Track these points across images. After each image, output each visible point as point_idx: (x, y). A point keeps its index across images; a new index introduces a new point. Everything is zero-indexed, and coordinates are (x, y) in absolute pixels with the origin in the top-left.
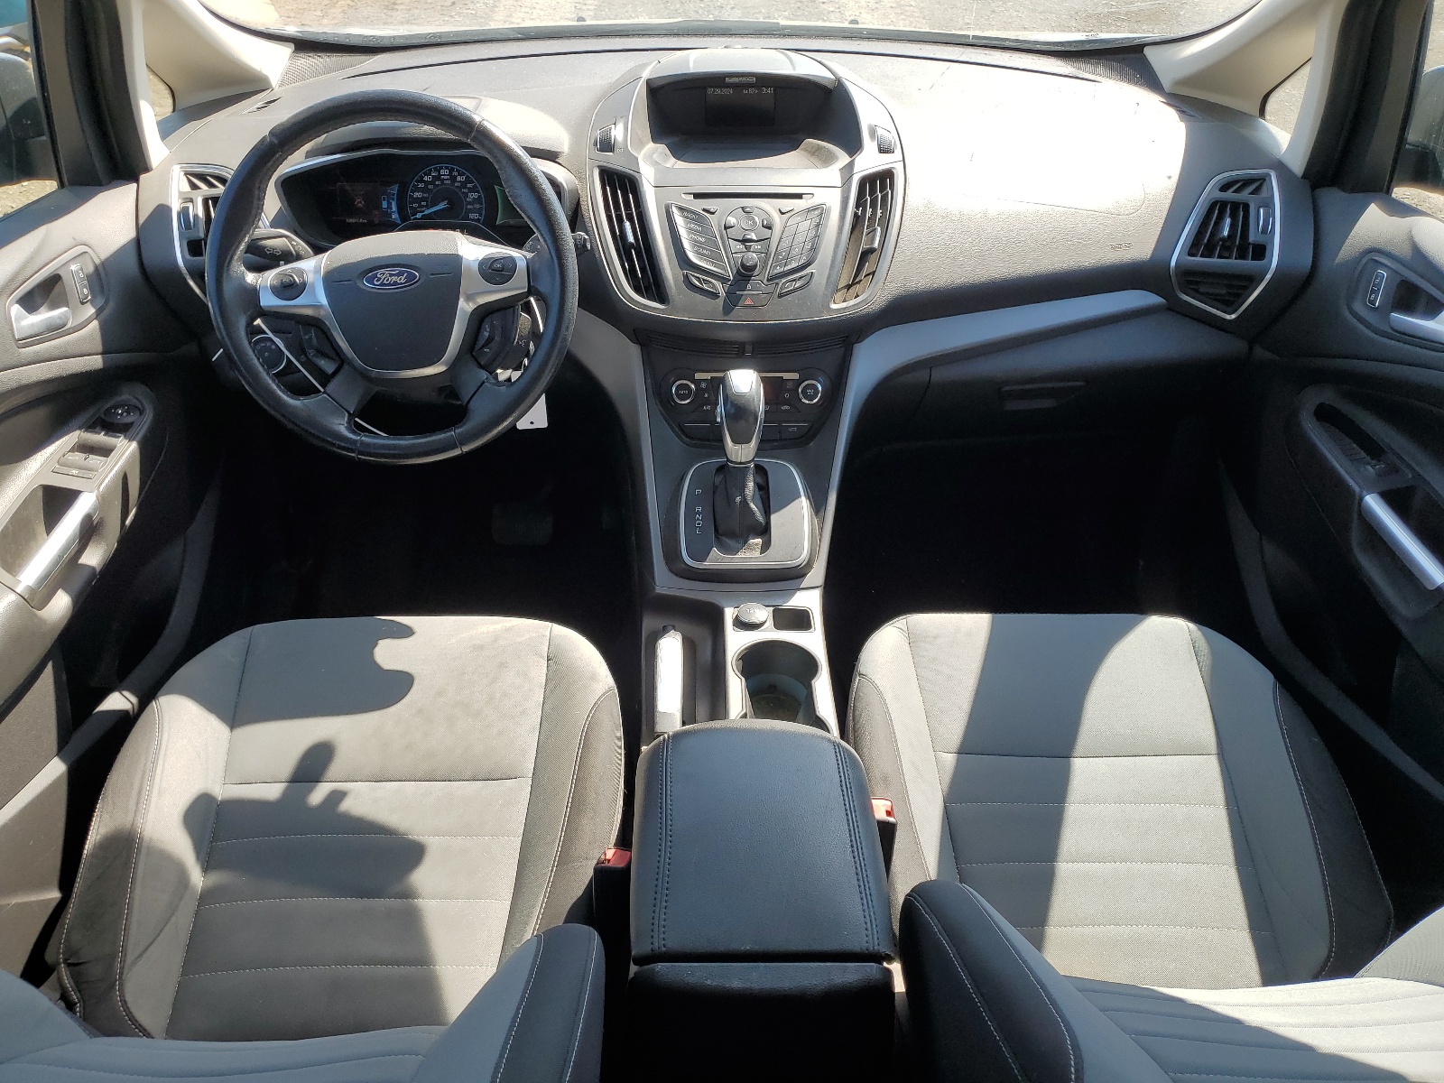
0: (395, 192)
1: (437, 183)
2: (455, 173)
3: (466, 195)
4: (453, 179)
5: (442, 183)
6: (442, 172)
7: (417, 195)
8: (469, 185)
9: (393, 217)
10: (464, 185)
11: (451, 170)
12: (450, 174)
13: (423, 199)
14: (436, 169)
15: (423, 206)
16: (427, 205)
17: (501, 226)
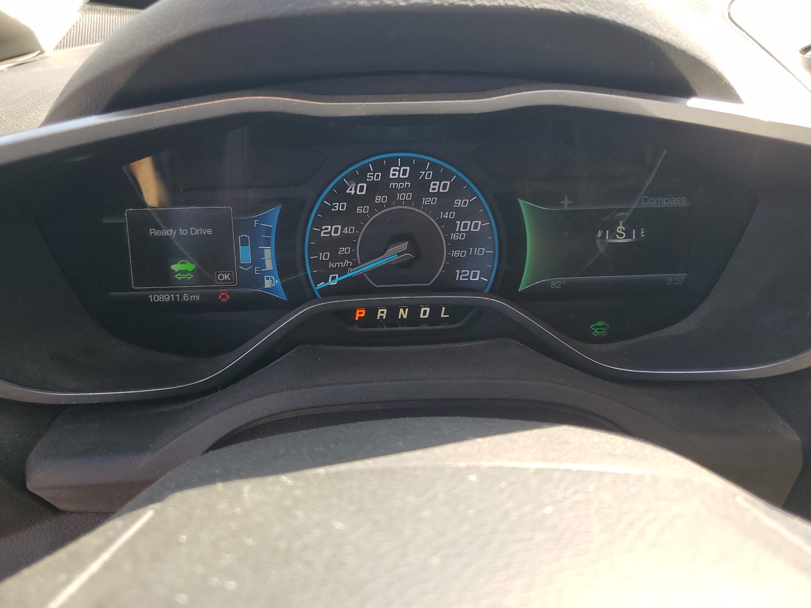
0: (273, 226)
1: (378, 199)
2: (427, 174)
3: (449, 226)
4: (420, 188)
5: (392, 200)
6: (393, 173)
7: (330, 231)
8: (459, 203)
9: (268, 284)
10: (445, 200)
11: (417, 167)
12: (413, 177)
13: (346, 240)
14: (378, 166)
15: (343, 258)
16: (353, 255)
17: (530, 294)
